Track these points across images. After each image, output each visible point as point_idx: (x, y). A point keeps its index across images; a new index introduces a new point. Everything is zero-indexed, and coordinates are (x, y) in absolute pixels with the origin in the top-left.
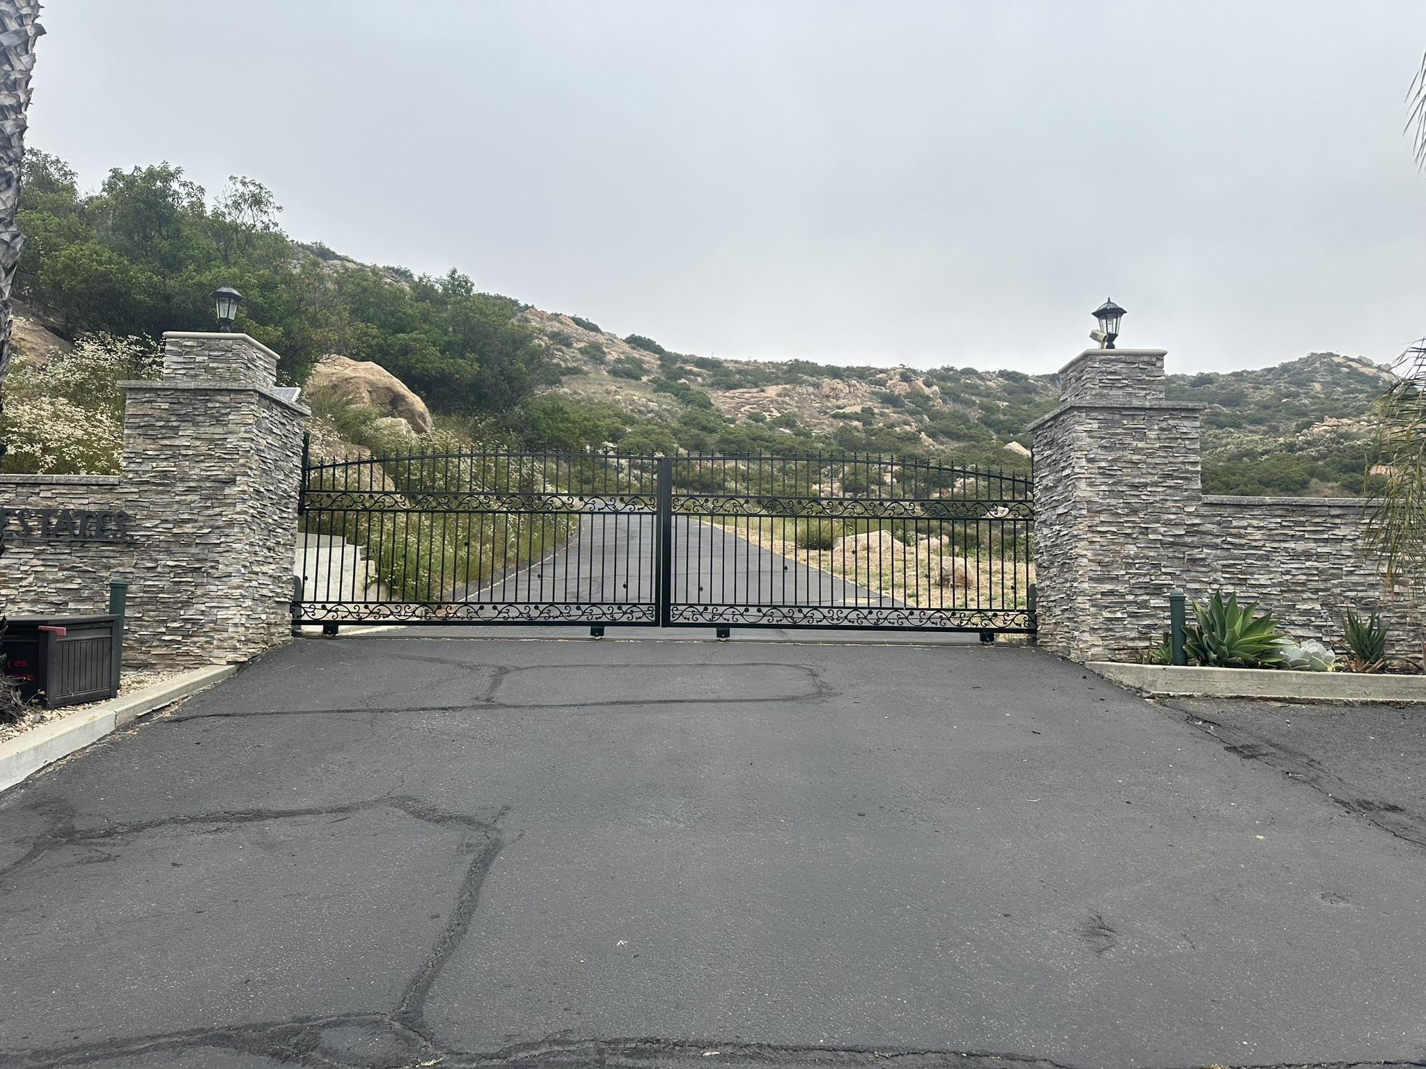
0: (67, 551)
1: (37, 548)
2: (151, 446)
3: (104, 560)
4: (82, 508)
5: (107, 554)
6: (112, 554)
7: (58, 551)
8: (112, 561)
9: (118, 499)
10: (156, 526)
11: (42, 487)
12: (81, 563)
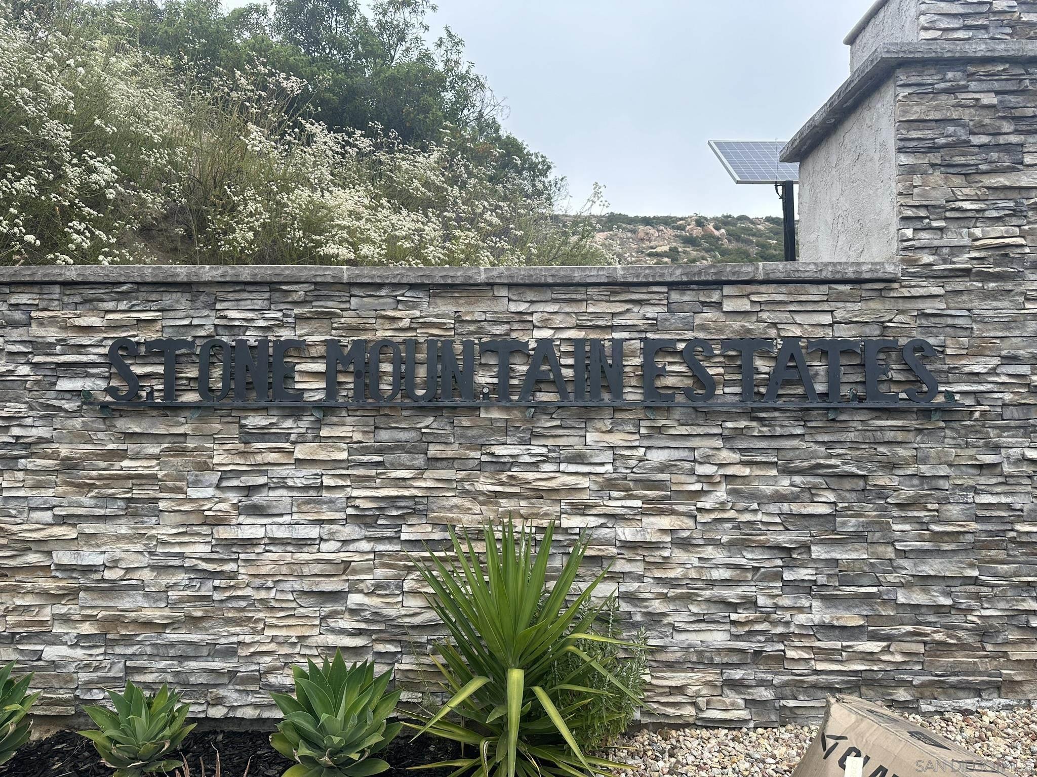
0: (799, 431)
1: (729, 425)
2: (966, 191)
3: (882, 449)
4: (820, 333)
5: (890, 436)
6: (900, 436)
7: (779, 431)
8: (901, 452)
9: (900, 312)
10: (993, 372)
11: (727, 290)
12: (831, 456)
